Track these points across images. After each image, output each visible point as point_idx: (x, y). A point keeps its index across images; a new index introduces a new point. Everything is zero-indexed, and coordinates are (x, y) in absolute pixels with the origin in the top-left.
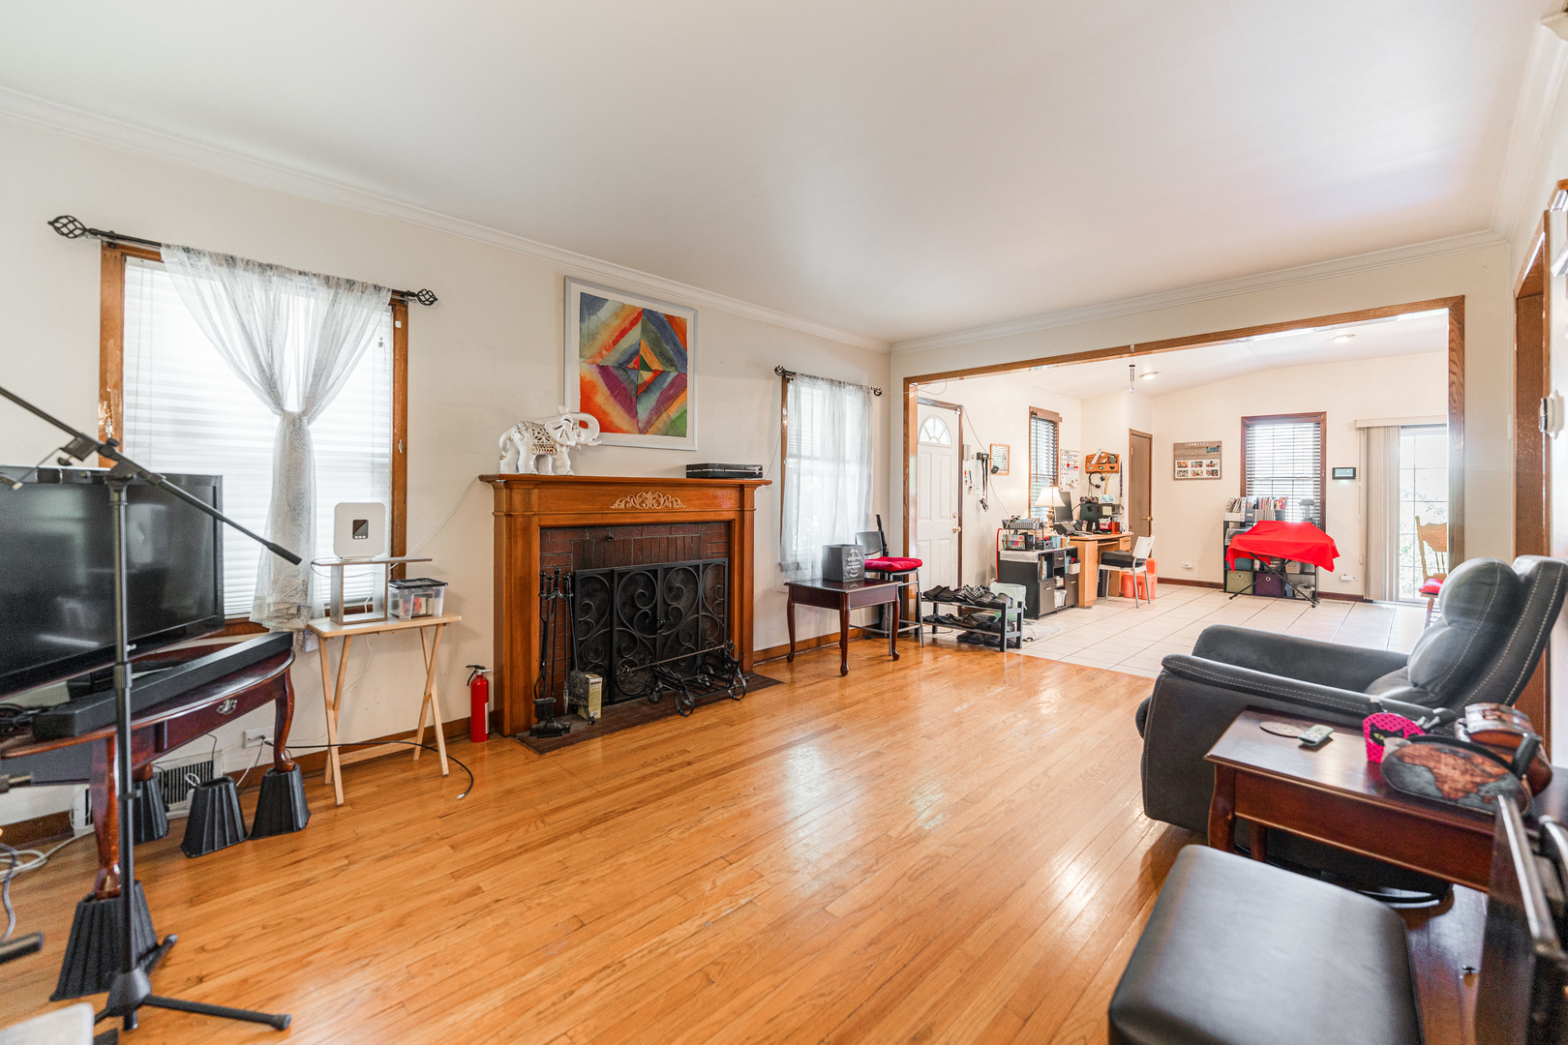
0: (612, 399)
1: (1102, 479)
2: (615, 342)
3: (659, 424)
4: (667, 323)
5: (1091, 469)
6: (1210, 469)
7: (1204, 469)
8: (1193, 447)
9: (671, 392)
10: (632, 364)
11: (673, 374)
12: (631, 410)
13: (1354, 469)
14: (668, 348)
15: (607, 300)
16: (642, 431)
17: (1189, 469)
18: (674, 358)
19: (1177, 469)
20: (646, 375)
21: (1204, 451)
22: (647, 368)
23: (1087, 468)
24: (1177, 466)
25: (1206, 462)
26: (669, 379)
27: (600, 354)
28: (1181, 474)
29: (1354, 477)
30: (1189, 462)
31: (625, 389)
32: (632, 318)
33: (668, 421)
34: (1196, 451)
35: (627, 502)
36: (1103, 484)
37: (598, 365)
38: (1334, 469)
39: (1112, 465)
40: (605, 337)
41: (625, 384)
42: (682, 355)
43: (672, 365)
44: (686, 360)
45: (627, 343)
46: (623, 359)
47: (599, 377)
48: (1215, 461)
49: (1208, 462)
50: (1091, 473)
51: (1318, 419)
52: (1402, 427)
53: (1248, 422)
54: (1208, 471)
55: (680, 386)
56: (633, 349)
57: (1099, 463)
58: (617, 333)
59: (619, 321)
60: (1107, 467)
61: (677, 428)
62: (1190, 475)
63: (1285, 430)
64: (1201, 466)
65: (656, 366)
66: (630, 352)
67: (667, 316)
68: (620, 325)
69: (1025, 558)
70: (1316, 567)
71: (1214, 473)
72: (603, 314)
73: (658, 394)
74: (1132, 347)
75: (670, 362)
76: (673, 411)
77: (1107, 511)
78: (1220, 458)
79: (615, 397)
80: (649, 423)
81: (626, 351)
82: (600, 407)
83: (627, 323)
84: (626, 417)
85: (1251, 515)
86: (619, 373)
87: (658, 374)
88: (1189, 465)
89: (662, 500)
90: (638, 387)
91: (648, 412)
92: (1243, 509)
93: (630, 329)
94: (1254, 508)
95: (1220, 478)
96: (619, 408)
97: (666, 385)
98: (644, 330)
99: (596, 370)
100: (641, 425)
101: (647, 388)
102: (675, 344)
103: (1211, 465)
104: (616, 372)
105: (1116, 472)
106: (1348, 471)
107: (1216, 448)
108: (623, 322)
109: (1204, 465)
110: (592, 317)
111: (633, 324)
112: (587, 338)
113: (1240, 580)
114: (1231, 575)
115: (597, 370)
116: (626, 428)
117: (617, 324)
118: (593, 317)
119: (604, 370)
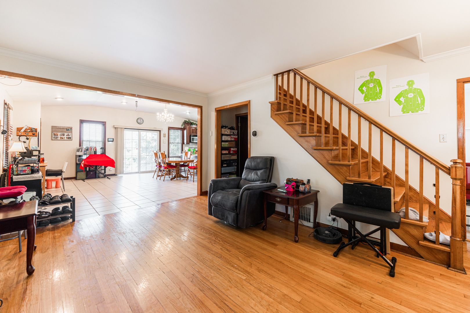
1: (27, 139)
5: (20, 134)
6: (68, 136)
7: (65, 136)
8: (60, 128)
13: (113, 139)
17: (59, 136)
19: (53, 136)
21: (65, 130)
23: (17, 133)
24: (53, 135)
25: (66, 134)
28: (55, 138)
29: (113, 141)
30: (59, 134)
34: (62, 130)
36: (27, 141)
38: (108, 139)
39: (34, 133)
48: (70, 134)
49: (67, 134)
50: (20, 136)
51: (104, 124)
52: (125, 128)
53: (82, 122)
54: (67, 138)
57: (25, 131)
60: (31, 134)
62: (59, 139)
63: (93, 125)
64: (64, 135)
69: (33, 177)
70: (106, 167)
71: (69, 138)
74: (136, 95)
77: (35, 153)
78: (72, 133)
85: (86, 153)
88: (59, 135)
92: (83, 151)
94: (86, 150)
95: (72, 140)
103: (68, 135)
105: (36, 136)
106: (112, 139)
107: (69, 129)
109: (65, 135)
113: (83, 175)
114: (79, 174)
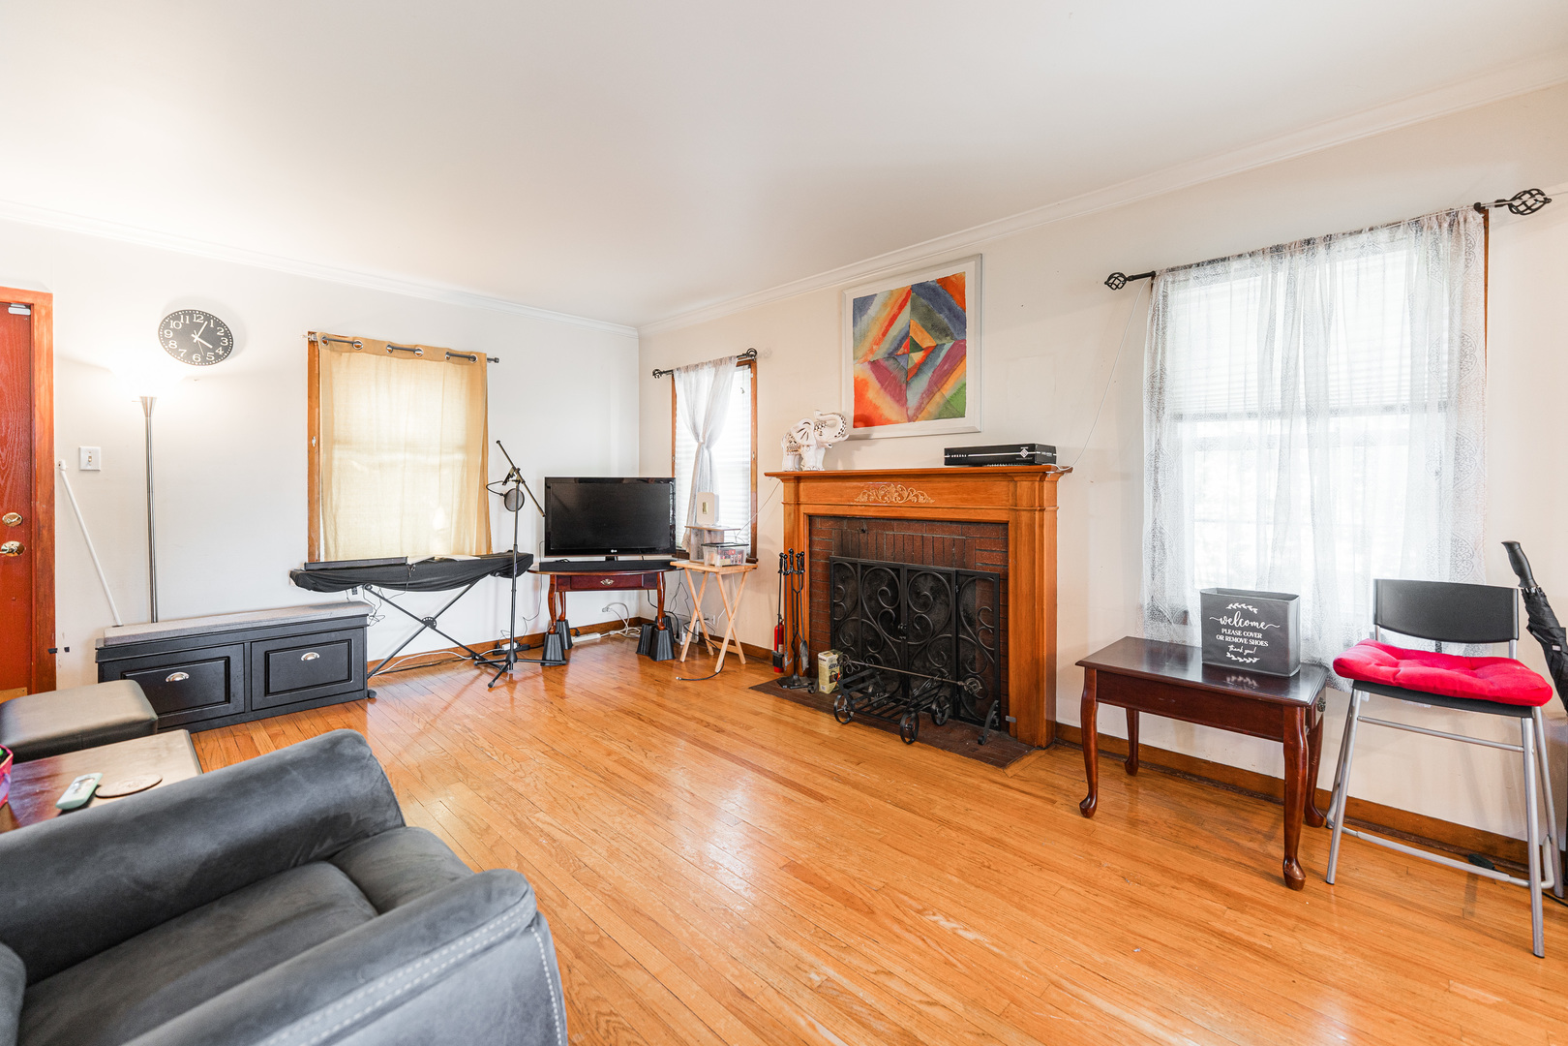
0: (882, 391)
2: (884, 334)
3: (931, 408)
4: (940, 289)
9: (945, 368)
10: (902, 349)
11: (948, 345)
12: (900, 398)
14: (942, 318)
15: (875, 295)
16: (910, 420)
18: (949, 325)
20: (917, 357)
22: (916, 347)
26: (943, 353)
27: (872, 351)
31: (895, 378)
32: (900, 301)
33: (942, 402)
35: (869, 495)
37: (870, 362)
40: (875, 331)
41: (895, 373)
42: (960, 319)
43: (947, 335)
44: (964, 323)
45: (895, 331)
46: (893, 347)
47: (871, 373)
55: (958, 355)
56: (903, 333)
58: (886, 323)
59: (889, 309)
61: (954, 410)
65: (927, 341)
66: (899, 338)
67: (939, 281)
68: (889, 314)
72: (873, 310)
73: (930, 374)
75: (941, 331)
76: (948, 389)
79: (885, 389)
80: (920, 408)
81: (895, 338)
82: (871, 402)
83: (895, 309)
84: (896, 406)
86: (890, 364)
87: (931, 352)
89: (905, 494)
90: (907, 373)
91: (919, 396)
93: (900, 313)
96: (888, 398)
97: (940, 360)
98: (913, 309)
99: (867, 366)
100: (911, 412)
101: (918, 369)
102: (950, 309)
104: (886, 364)
108: (892, 309)
110: (863, 318)
111: (901, 307)
112: (858, 339)
115: (869, 367)
116: (894, 418)
117: (885, 314)
118: (865, 317)
119: (875, 365)
